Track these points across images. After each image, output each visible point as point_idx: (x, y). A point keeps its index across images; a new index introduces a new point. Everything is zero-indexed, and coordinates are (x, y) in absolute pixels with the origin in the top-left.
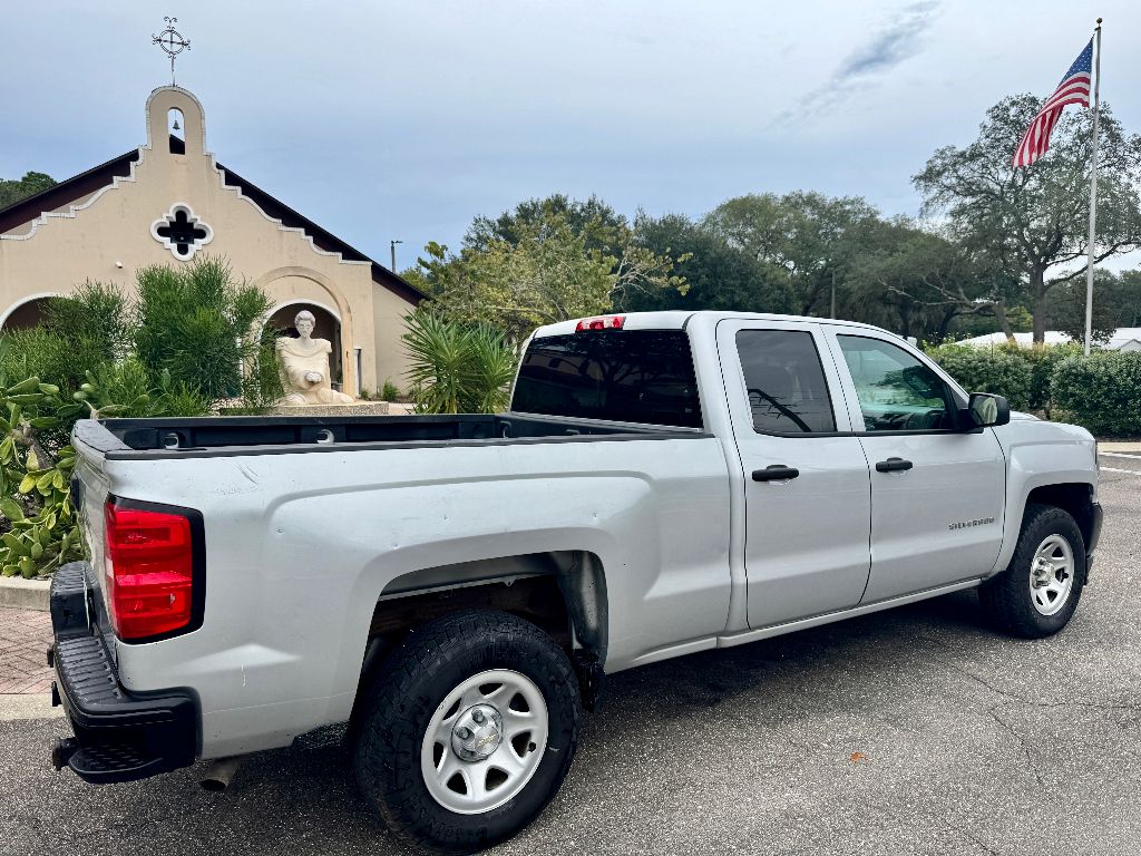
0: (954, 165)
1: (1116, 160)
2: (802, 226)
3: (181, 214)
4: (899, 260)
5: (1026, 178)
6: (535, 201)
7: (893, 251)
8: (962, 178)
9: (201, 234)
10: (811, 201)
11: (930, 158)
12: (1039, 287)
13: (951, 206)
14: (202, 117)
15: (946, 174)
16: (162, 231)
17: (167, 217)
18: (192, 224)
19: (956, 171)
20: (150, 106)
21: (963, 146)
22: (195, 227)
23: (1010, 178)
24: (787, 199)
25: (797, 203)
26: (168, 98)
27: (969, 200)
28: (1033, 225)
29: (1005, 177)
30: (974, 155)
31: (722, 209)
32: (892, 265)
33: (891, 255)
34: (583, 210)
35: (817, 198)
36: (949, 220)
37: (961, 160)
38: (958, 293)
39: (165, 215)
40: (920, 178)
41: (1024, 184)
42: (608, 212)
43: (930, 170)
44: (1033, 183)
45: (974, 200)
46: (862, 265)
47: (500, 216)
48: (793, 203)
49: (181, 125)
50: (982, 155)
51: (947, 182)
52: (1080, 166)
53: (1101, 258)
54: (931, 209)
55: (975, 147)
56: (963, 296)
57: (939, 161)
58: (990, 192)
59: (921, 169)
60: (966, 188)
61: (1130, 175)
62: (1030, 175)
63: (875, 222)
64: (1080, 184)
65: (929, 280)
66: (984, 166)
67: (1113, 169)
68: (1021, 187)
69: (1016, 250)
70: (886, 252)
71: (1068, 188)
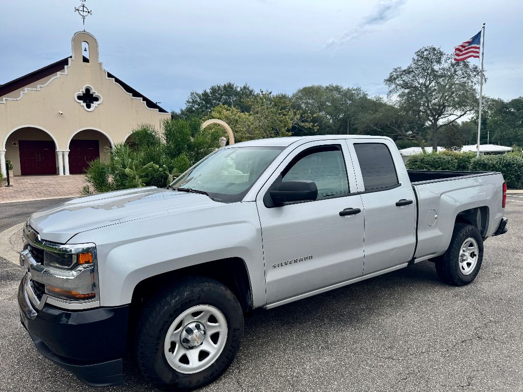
0: (401, 75)
1: (466, 75)
2: (334, 100)
3: (88, 90)
4: (379, 115)
7: (377, 111)
8: (404, 81)
9: (97, 99)
10: (337, 89)
11: (391, 72)
12: (435, 128)
13: (399, 93)
14: (97, 46)
15: (398, 79)
16: (79, 98)
17: (81, 91)
18: (92, 95)
19: (402, 78)
20: (74, 40)
21: (405, 68)
22: (94, 96)
23: (424, 82)
24: (327, 88)
26: (82, 37)
27: (407, 91)
28: (433, 101)
29: (422, 81)
30: (408, 72)
31: (300, 91)
32: (375, 118)
33: (374, 113)
34: (241, 90)
35: (339, 87)
36: (398, 99)
37: (404, 73)
38: (402, 130)
39: (81, 90)
40: (387, 80)
41: (430, 84)
42: (252, 91)
43: (391, 77)
44: (433, 84)
45: (409, 90)
46: (363, 118)
47: (203, 92)
48: (331, 89)
49: (87, 49)
50: (413, 71)
51: (398, 83)
52: (451, 77)
53: (461, 116)
54: (392, 94)
55: (410, 68)
56: (404, 132)
57: (395, 73)
58: (415, 87)
59: (387, 77)
60: (405, 85)
61: (472, 82)
62: (432, 81)
63: (366, 99)
64: (452, 85)
65: (390, 124)
66: (414, 76)
67: (465, 79)
68: (428, 85)
69: (425, 112)
70: (372, 112)
71: (447, 87)
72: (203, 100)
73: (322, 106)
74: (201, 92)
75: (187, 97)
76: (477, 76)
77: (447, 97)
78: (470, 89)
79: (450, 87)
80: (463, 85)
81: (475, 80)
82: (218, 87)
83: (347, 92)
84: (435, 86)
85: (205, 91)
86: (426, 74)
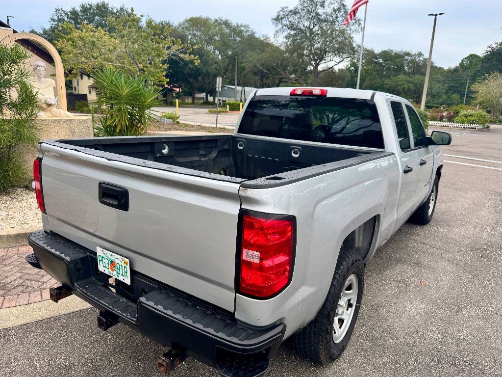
0: (287, 15)
2: (223, 35)
4: (265, 55)
5: (315, 25)
6: (90, 4)
7: (263, 51)
8: (290, 22)
10: (226, 24)
11: (278, 10)
12: (316, 73)
13: (286, 34)
15: (285, 19)
19: (288, 18)
21: (291, 8)
23: (308, 25)
24: (216, 21)
25: (220, 23)
27: (292, 32)
28: (316, 46)
29: (307, 24)
30: (295, 12)
31: (187, 21)
32: (262, 58)
33: (261, 53)
34: (117, 12)
35: (229, 22)
36: (285, 40)
37: (291, 13)
38: (286, 73)
40: (274, 19)
41: (314, 27)
43: (278, 16)
44: (317, 28)
45: (294, 32)
46: (250, 56)
47: (71, 9)
50: (299, 12)
51: (285, 23)
52: (333, 23)
53: (339, 62)
54: (278, 34)
55: (296, 8)
56: (288, 74)
57: (282, 13)
58: (300, 30)
59: (275, 16)
60: (292, 27)
61: (351, 30)
62: (316, 24)
63: (254, 37)
64: (333, 31)
65: (276, 66)
66: (299, 18)
67: (345, 26)
68: (312, 29)
69: (308, 56)
70: (259, 52)
71: (329, 32)
72: (71, 18)
73: (210, 40)
74: (68, 9)
75: (52, 13)
76: (354, 25)
77: (328, 43)
78: (349, 37)
79: (332, 33)
80: (342, 32)
81: (353, 28)
83: (236, 28)
84: (318, 31)
85: (74, 8)
86: (311, 17)
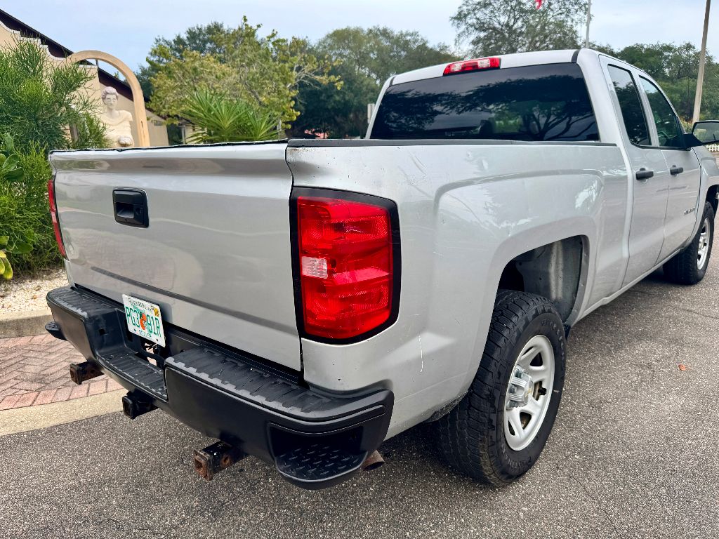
0: (473, 10)
1: (564, 10)
2: (380, 50)
5: (516, 20)
6: (199, 27)
8: (478, 19)
10: (385, 33)
11: (460, 4)
13: (473, 37)
15: (470, 16)
19: (475, 14)
23: (506, 20)
24: (370, 31)
25: (376, 34)
27: (482, 35)
29: (503, 19)
30: (485, 4)
31: (329, 36)
35: (388, 31)
36: (471, 47)
37: (478, 7)
40: (455, 18)
41: (514, 24)
43: (460, 14)
44: (519, 23)
45: (485, 34)
47: (175, 38)
48: (375, 34)
50: (490, 4)
51: (470, 22)
52: (544, 13)
54: (461, 39)
57: (465, 7)
58: (494, 29)
59: (455, 13)
60: (481, 27)
61: (572, 20)
62: (518, 18)
63: (426, 48)
64: (545, 25)
66: (492, 12)
67: (563, 16)
68: (513, 26)
71: (539, 27)
73: (363, 60)
74: (171, 38)
76: (578, 13)
77: (538, 44)
78: (570, 31)
79: (543, 29)
80: (560, 25)
82: (198, 29)
83: (399, 38)
84: (522, 27)
85: (178, 36)
86: (509, 8)
